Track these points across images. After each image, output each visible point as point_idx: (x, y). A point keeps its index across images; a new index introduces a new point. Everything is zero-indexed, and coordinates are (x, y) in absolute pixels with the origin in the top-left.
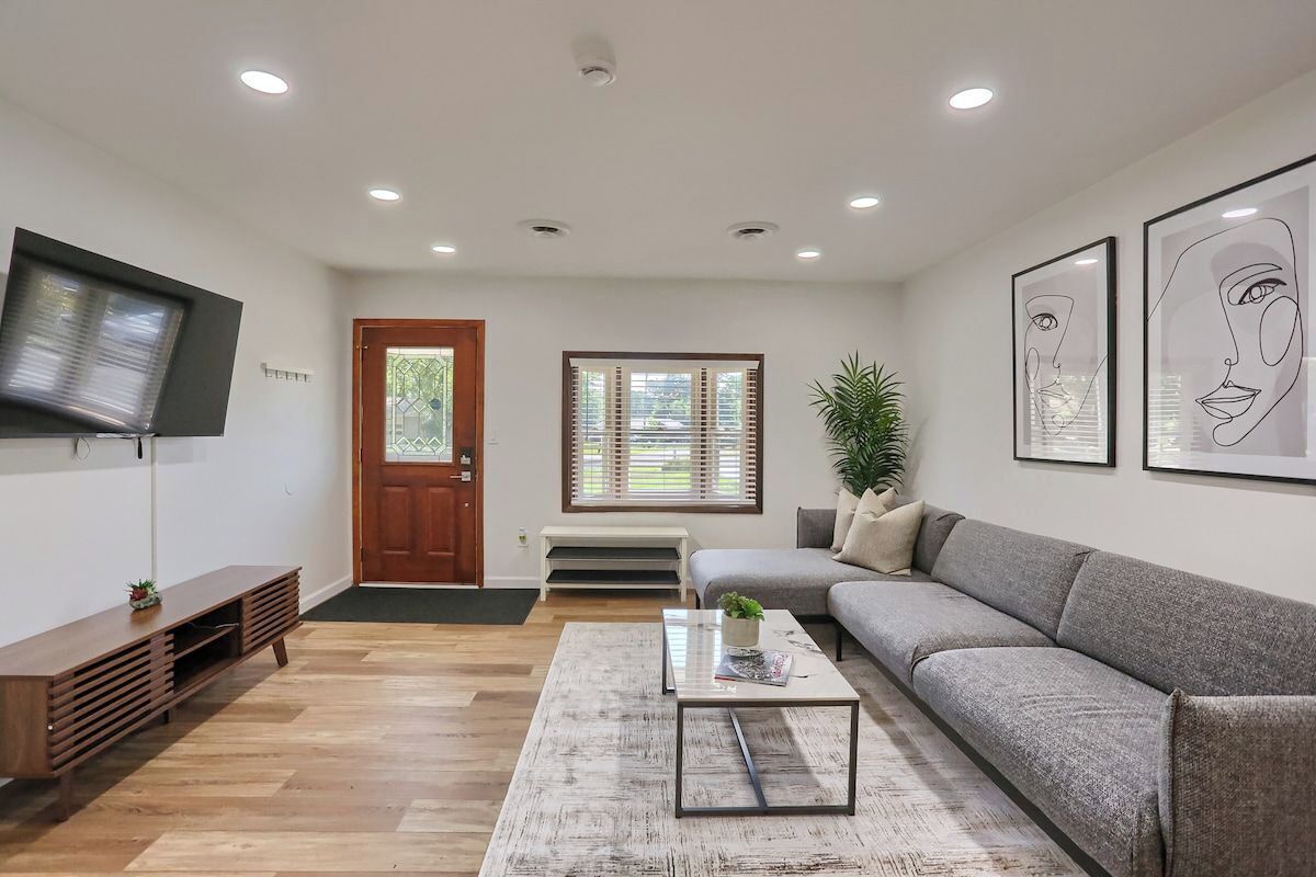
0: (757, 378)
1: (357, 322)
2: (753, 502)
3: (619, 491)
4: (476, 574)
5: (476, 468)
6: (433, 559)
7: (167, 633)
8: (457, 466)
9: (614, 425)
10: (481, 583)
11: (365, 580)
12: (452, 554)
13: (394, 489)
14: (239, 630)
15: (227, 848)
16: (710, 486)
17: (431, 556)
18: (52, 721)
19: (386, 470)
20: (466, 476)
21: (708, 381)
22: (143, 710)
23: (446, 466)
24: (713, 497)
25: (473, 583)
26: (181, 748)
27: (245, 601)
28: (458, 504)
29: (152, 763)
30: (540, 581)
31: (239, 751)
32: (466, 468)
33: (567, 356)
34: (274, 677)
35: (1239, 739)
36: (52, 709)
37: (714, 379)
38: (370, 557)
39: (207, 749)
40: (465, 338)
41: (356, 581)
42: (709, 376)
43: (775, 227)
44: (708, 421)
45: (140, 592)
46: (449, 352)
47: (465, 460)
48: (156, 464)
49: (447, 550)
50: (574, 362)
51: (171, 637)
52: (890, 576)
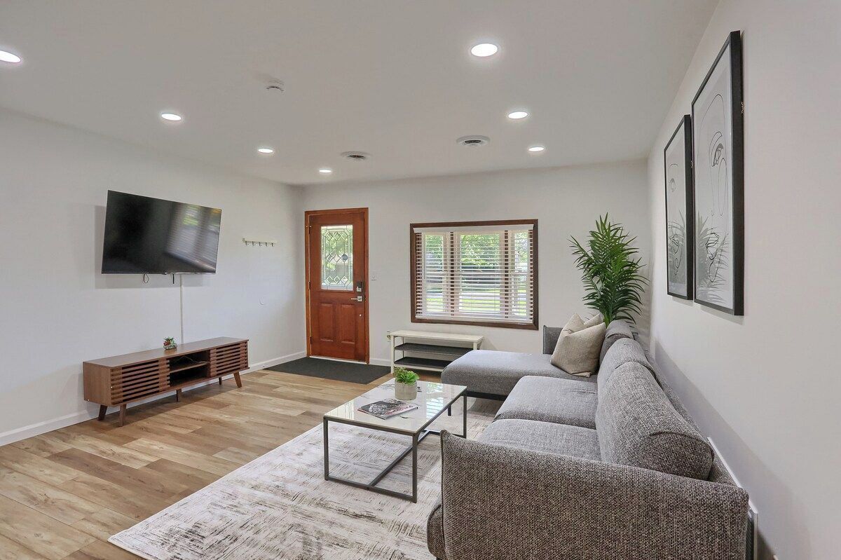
0: (534, 236)
1: (307, 213)
2: (531, 322)
3: (453, 311)
4: (364, 356)
5: (365, 294)
6: (345, 345)
7: (167, 359)
8: (354, 293)
9: (449, 269)
10: (368, 362)
11: (313, 355)
12: (353, 343)
13: (325, 305)
14: (209, 365)
15: (155, 447)
16: (511, 310)
17: (343, 344)
18: (113, 385)
19: (321, 294)
20: (360, 299)
21: (509, 239)
22: (155, 390)
23: (349, 292)
24: (513, 317)
25: (364, 360)
26: (176, 411)
27: (211, 352)
28: (356, 314)
29: (161, 415)
30: (390, 363)
31: (191, 416)
32: (360, 294)
33: (413, 226)
34: (234, 392)
35: (466, 465)
36: (112, 380)
37: (513, 237)
38: (315, 342)
39: (182, 414)
40: (358, 218)
41: (308, 354)
42: (510, 236)
43: (487, 138)
44: (510, 266)
45: (168, 342)
46: (350, 227)
47: (359, 290)
48: (182, 286)
49: (351, 341)
50: (416, 230)
51: (168, 361)
52: (574, 376)
